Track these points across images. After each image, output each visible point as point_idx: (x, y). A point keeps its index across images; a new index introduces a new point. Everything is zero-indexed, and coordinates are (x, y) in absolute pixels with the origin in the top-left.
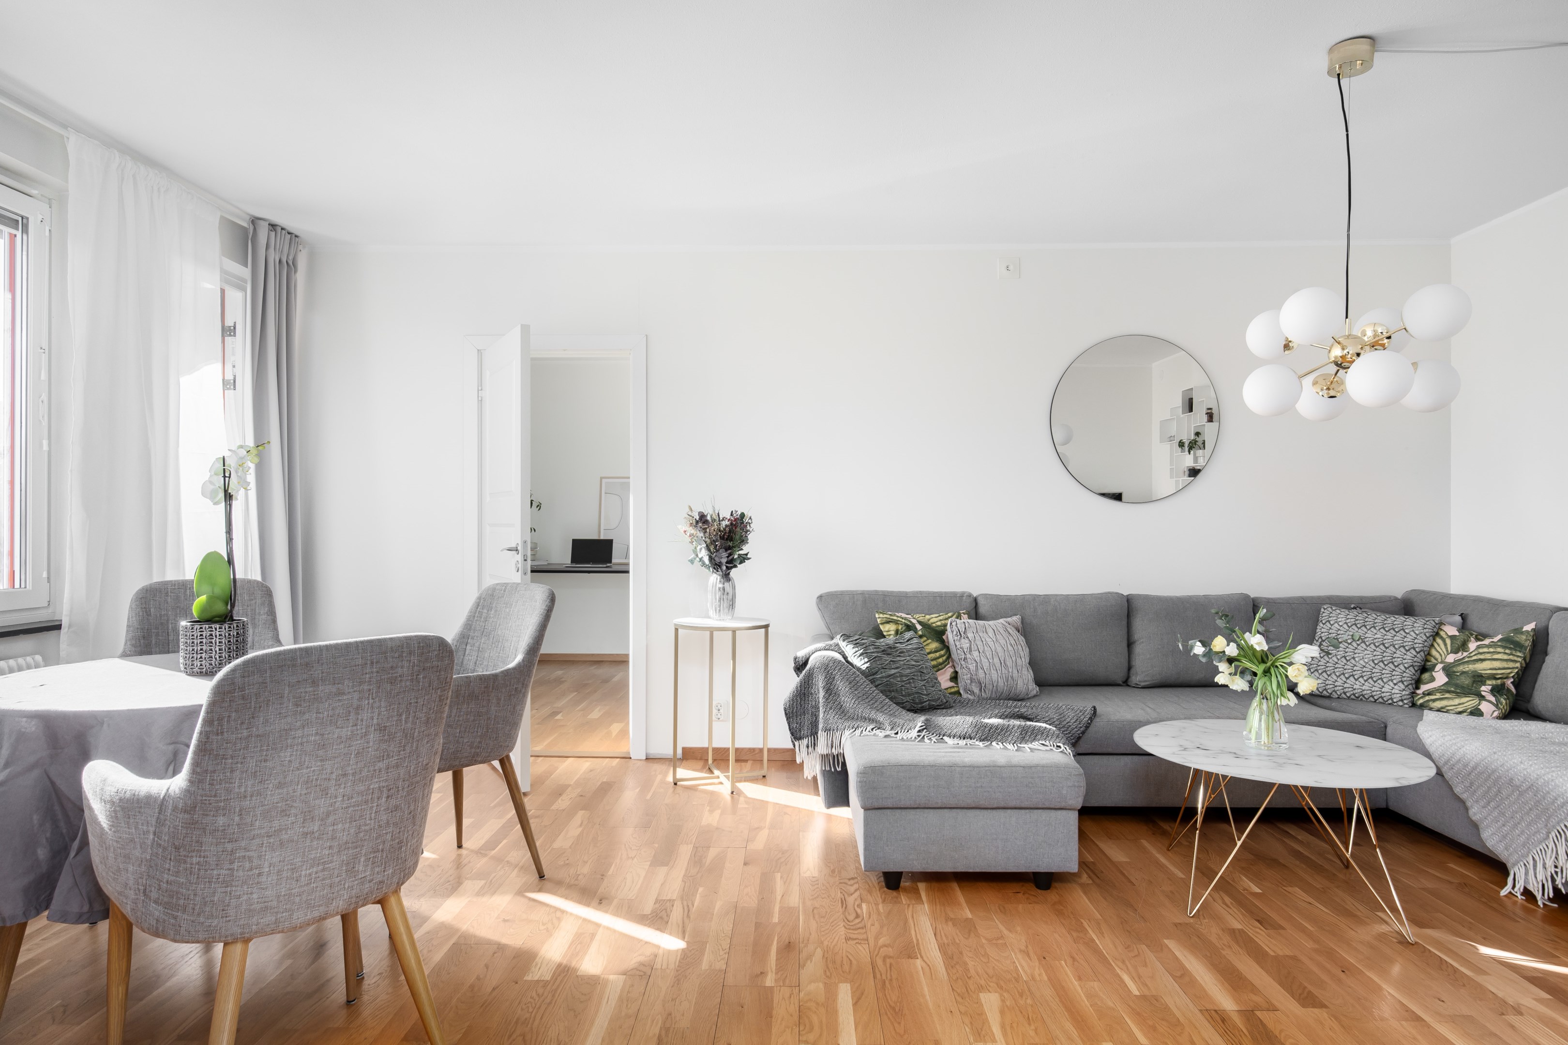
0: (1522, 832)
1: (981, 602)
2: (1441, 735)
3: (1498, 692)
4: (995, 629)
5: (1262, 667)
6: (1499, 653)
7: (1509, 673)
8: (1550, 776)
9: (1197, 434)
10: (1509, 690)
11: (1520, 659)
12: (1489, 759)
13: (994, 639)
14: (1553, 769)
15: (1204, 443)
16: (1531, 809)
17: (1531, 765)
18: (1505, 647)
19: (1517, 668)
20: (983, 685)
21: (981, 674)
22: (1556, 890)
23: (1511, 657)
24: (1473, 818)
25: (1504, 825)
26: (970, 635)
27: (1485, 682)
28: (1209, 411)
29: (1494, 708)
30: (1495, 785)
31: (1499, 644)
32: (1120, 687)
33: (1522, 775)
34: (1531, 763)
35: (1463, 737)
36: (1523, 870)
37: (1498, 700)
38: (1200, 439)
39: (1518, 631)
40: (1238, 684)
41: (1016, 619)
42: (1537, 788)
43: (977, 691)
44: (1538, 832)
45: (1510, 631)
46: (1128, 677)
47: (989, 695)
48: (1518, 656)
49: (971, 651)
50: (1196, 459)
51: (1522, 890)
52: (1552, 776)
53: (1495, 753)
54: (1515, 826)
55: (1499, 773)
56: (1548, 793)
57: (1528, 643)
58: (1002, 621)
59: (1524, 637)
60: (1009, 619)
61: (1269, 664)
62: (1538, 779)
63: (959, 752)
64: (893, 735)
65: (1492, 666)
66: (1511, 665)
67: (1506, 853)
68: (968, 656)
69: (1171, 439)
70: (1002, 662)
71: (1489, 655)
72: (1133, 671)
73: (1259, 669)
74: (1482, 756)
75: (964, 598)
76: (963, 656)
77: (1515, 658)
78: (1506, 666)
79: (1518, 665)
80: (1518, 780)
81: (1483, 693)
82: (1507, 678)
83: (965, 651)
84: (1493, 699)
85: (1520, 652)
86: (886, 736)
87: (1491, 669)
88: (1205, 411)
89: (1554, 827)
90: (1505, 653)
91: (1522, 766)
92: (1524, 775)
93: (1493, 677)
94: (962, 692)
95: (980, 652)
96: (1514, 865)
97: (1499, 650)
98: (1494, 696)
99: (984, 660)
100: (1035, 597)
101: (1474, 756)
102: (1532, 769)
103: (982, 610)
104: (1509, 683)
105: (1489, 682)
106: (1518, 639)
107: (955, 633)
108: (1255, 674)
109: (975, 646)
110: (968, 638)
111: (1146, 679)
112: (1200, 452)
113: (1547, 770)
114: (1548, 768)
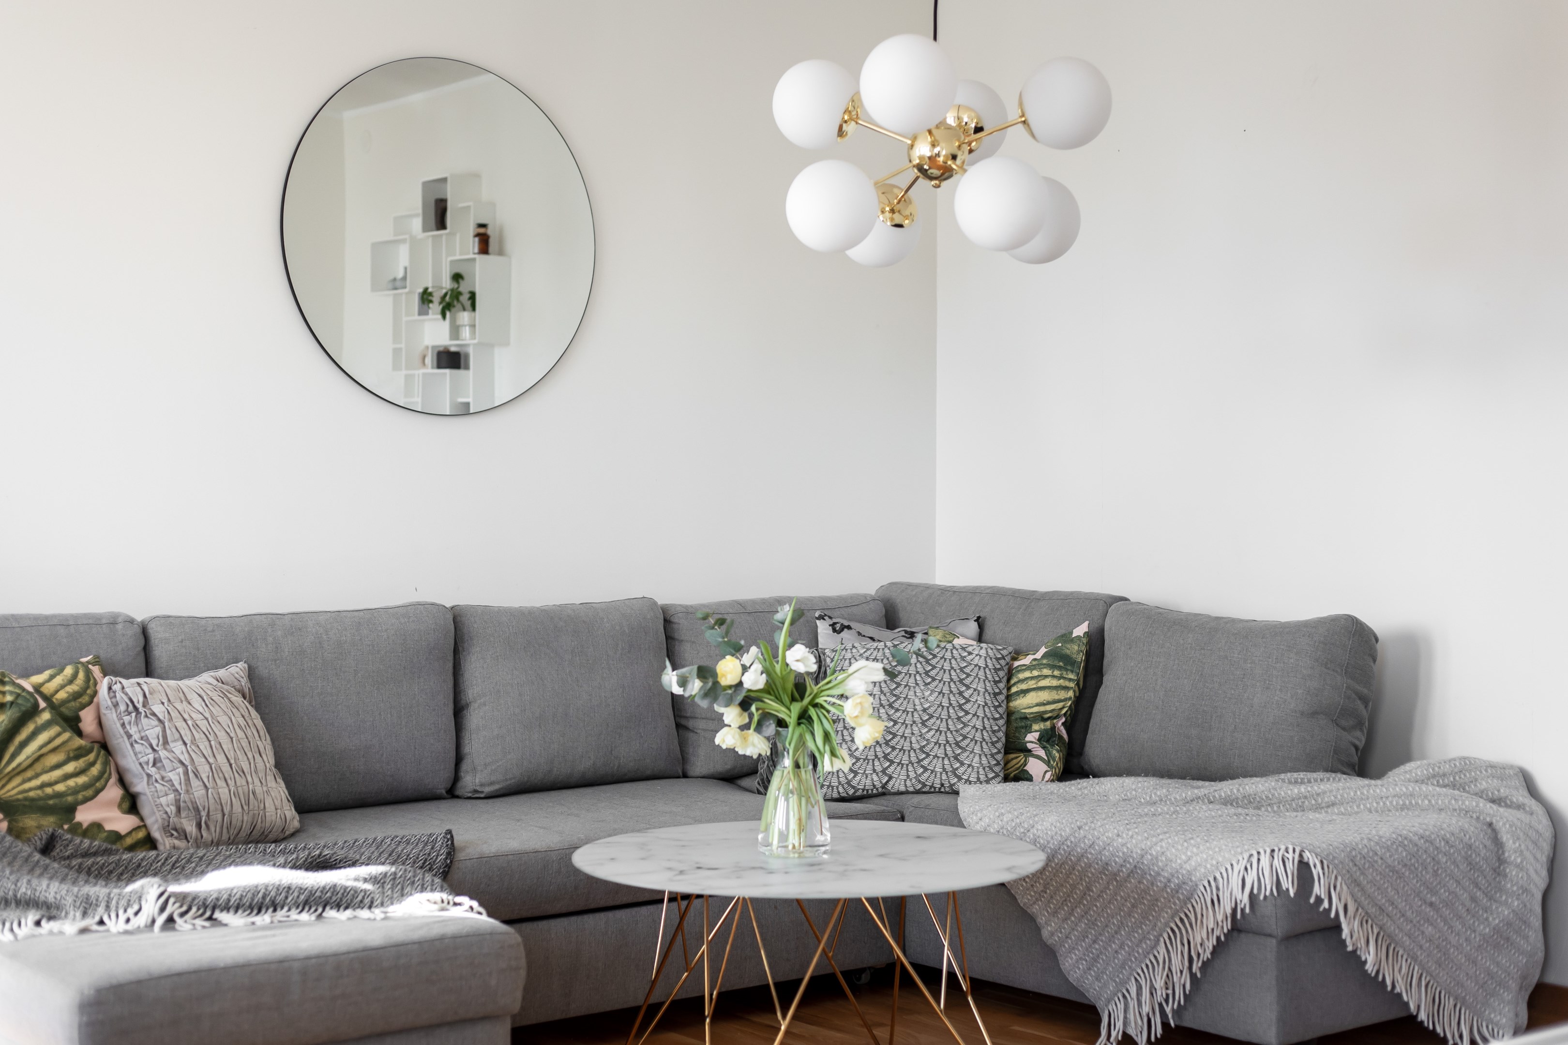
0: (1122, 946)
1: (157, 634)
2: (997, 814)
3: (1048, 741)
4: (203, 694)
5: (796, 708)
6: (1046, 677)
7: (1061, 709)
8: (1159, 848)
9: (457, 277)
10: (1060, 737)
11: (1072, 685)
12: (1073, 839)
13: (207, 715)
14: (1161, 837)
15: (473, 296)
16: (1133, 906)
17: (1132, 837)
18: (1053, 667)
19: (1070, 699)
20: (204, 814)
21: (198, 792)
22: (1165, 1025)
23: (1062, 682)
24: (1050, 942)
25: (1095, 942)
26: (158, 709)
27: (1031, 726)
28: (482, 230)
29: (1045, 767)
30: (1081, 879)
31: (1045, 661)
32: (443, 801)
33: (1121, 854)
34: (1130, 833)
35: (1029, 811)
36: (1121, 1006)
37: (1049, 754)
38: (464, 288)
39: (1066, 638)
40: (754, 745)
41: (237, 671)
42: (1143, 870)
43: (190, 828)
44: (1144, 938)
45: (1056, 639)
46: (456, 779)
47: (216, 838)
48: (1070, 680)
49: (166, 742)
50: (455, 332)
51: (1120, 1038)
52: (1161, 847)
53: (1080, 828)
54: (1111, 939)
55: (1087, 858)
56: (1158, 874)
57: (1080, 658)
58: (207, 677)
59: (1076, 648)
60: (221, 673)
61: (807, 700)
62: (1142, 856)
64: (96, 927)
65: (1038, 701)
66: (1063, 695)
67: (1097, 986)
68: (163, 754)
69: (396, 284)
70: (232, 761)
71: (1033, 682)
72: (465, 766)
73: (790, 715)
74: (1061, 835)
75: (119, 627)
76: (151, 757)
77: (1067, 684)
78: (1057, 697)
79: (1071, 694)
80: (1116, 863)
81: (1029, 746)
82: (1058, 717)
83: (154, 743)
84: (1042, 753)
85: (1072, 672)
86: (84, 931)
87: (1038, 705)
88: (471, 230)
89: (1167, 924)
90: (1054, 677)
91: (1120, 840)
92: (1123, 853)
93: (1040, 717)
94: (156, 834)
95: (185, 744)
96: (1109, 1001)
97: (1046, 672)
98: (1044, 748)
99: (199, 760)
100: (274, 618)
101: (1049, 839)
102: (1134, 841)
103: (161, 653)
104: (1059, 723)
105: (1035, 727)
106: (1068, 652)
107: (122, 707)
108: (781, 723)
109: (174, 730)
110: (154, 714)
111: (493, 778)
112: (464, 317)
113: (1154, 839)
114: (1154, 836)
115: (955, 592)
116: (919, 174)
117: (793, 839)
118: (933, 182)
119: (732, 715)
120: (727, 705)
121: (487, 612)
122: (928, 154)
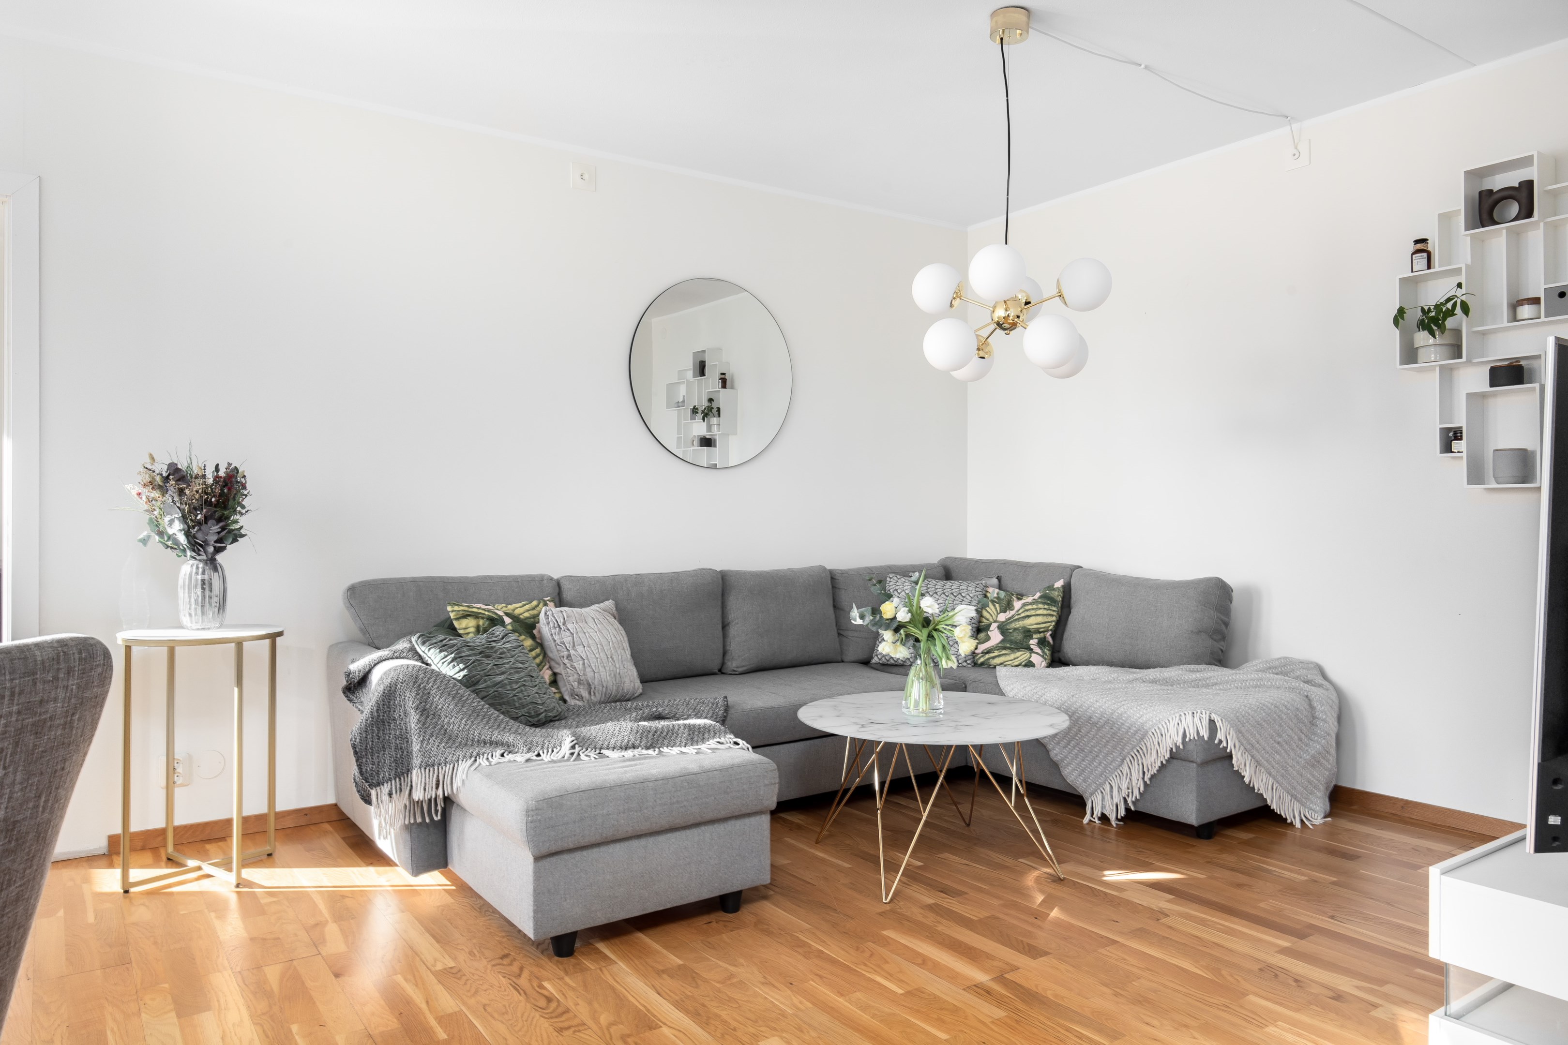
0: (1100, 764)
1: (565, 586)
2: (1022, 686)
3: (1042, 644)
4: (592, 617)
5: (925, 632)
6: (1040, 609)
7: (1049, 627)
8: (1122, 710)
9: (711, 400)
10: (1049, 642)
11: (1055, 613)
12: (1069, 702)
13: (595, 629)
14: (1123, 703)
15: (719, 410)
16: (1108, 742)
17: (1105, 702)
18: (1044, 603)
19: (1053, 621)
20: (593, 687)
21: (590, 674)
22: (1128, 810)
23: (1049, 612)
24: (1055, 759)
25: (1083, 760)
26: (570, 626)
27: (1032, 636)
28: (723, 376)
29: (1041, 659)
30: (1075, 725)
31: (1040, 600)
32: (715, 676)
33: (1099, 712)
34: (1104, 700)
35: (1041, 686)
36: (1100, 797)
37: (1043, 652)
38: (714, 405)
39: (1051, 588)
40: (900, 652)
41: (609, 604)
42: (1113, 721)
43: (585, 694)
44: (1114, 760)
45: (1045, 588)
46: (723, 664)
47: (598, 699)
48: (1054, 611)
49: (574, 646)
50: (709, 427)
51: (1099, 815)
52: (1124, 708)
53: (1073, 696)
54: (1094, 759)
55: (1078, 713)
56: (1123, 724)
57: (1059, 599)
58: (595, 607)
59: (1057, 593)
60: (601, 605)
61: (931, 627)
62: (1112, 714)
63: (631, 766)
64: (535, 758)
65: (1036, 622)
66: (1050, 619)
67: (1084, 785)
68: (572, 652)
69: (679, 405)
70: (609, 656)
71: (1033, 611)
72: (727, 657)
73: (922, 635)
74: (1062, 700)
75: (545, 582)
76: (566, 653)
77: (1052, 613)
78: (1047, 620)
79: (1054, 618)
80: (1096, 716)
81: (1032, 647)
82: (1047, 631)
83: (568, 646)
84: (1039, 651)
85: (1055, 606)
86: (528, 760)
87: (1037, 624)
88: (718, 376)
89: (1129, 753)
90: (1045, 609)
91: (1098, 704)
92: (1100, 711)
93: (1038, 631)
94: (567, 697)
95: (584, 647)
96: (1092, 794)
97: (1040, 606)
98: (1040, 648)
99: (591, 656)
100: (627, 577)
101: (1054, 702)
102: (1107, 705)
103: (567, 595)
104: (1048, 634)
105: (1035, 636)
106: (1052, 595)
107: (552, 625)
108: (917, 640)
109: (578, 639)
110: (568, 629)
111: (744, 664)
112: (714, 420)
113: (1119, 704)
114: (1119, 702)
115: (982, 562)
116: (997, 327)
117: (922, 706)
118: (1005, 332)
119: (888, 635)
120: (886, 630)
121: (738, 574)
122: (1004, 315)
